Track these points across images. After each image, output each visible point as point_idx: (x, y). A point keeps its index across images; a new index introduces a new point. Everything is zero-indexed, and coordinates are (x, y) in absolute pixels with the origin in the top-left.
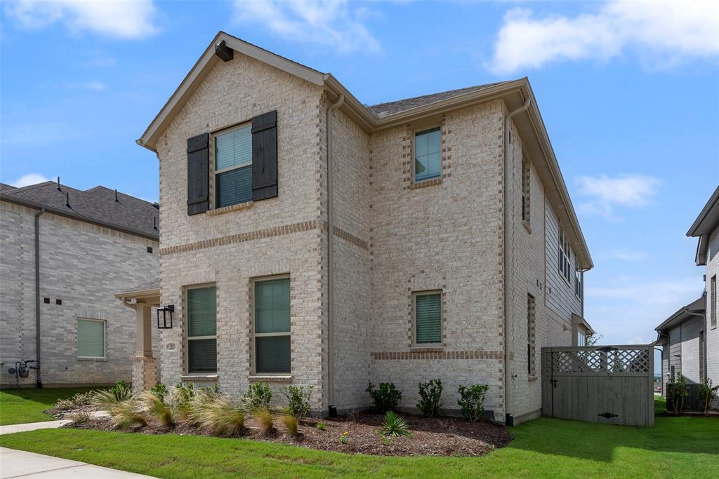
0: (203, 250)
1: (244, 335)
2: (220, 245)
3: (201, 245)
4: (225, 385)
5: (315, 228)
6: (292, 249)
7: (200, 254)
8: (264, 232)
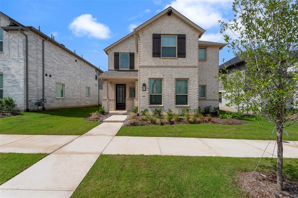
0: (158, 68)
1: (173, 94)
2: (165, 67)
3: (157, 67)
4: (166, 108)
5: (197, 68)
6: (190, 72)
7: (157, 69)
8: (181, 66)
